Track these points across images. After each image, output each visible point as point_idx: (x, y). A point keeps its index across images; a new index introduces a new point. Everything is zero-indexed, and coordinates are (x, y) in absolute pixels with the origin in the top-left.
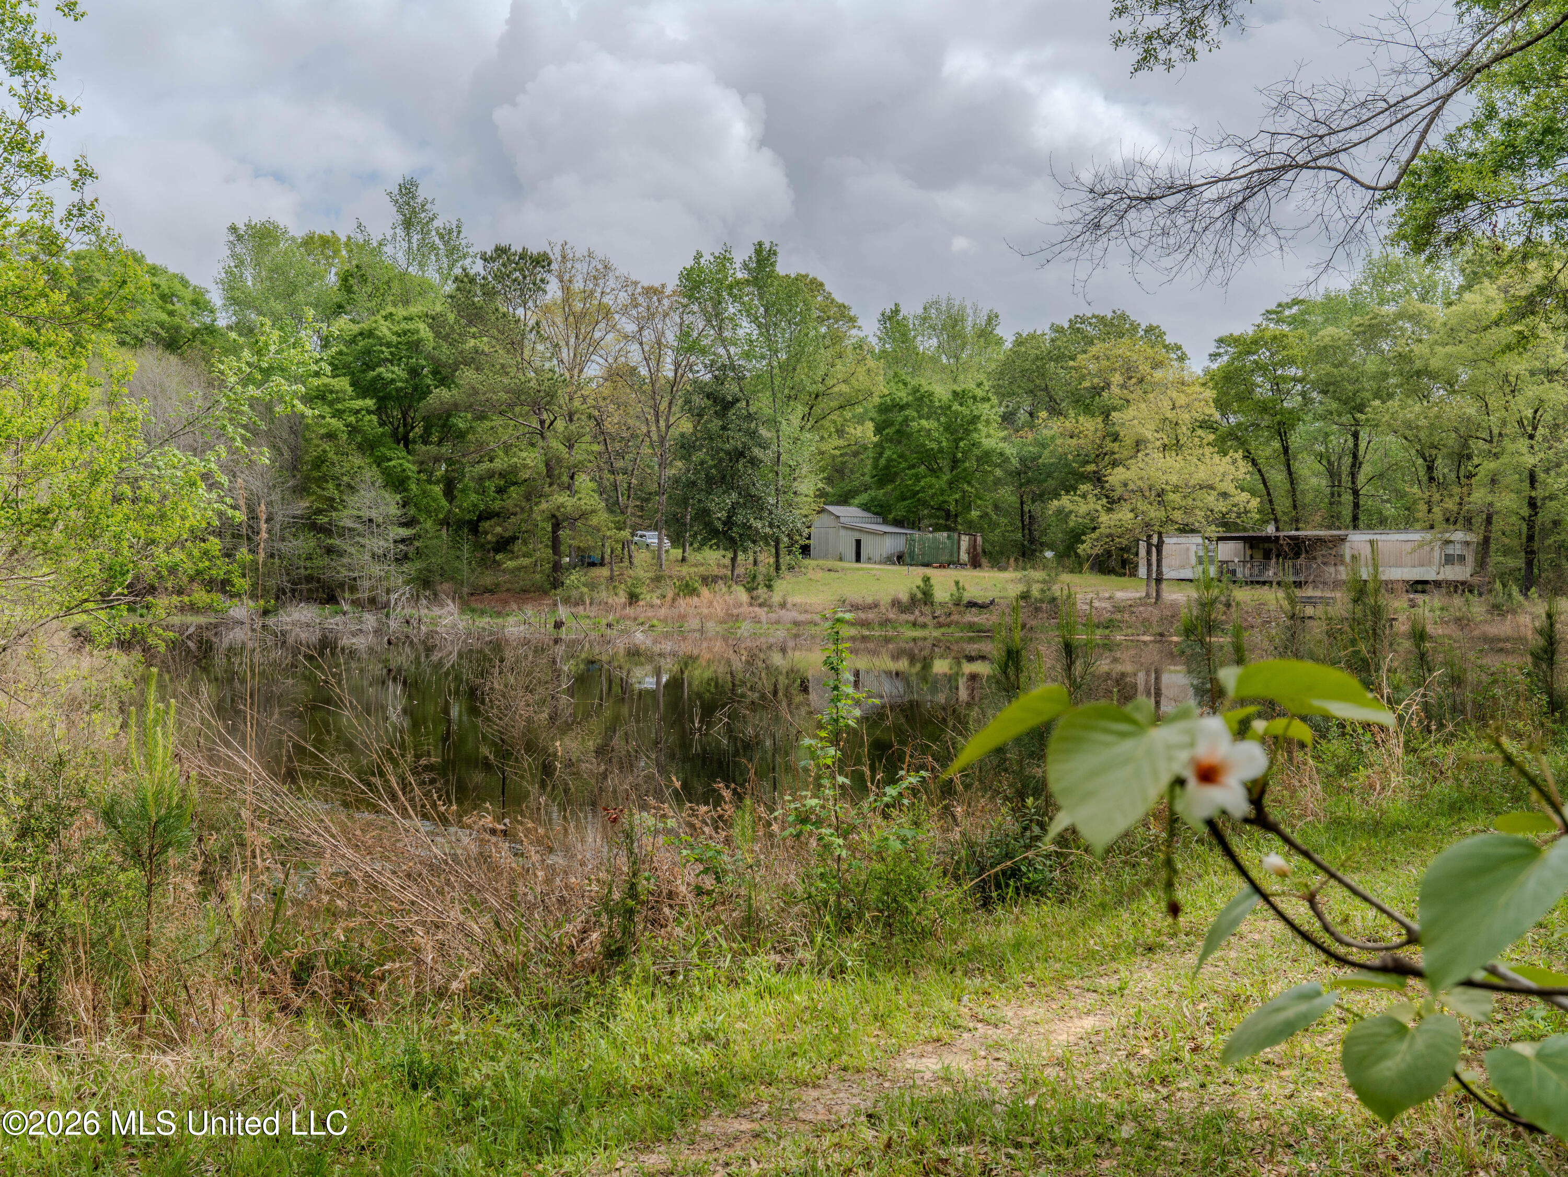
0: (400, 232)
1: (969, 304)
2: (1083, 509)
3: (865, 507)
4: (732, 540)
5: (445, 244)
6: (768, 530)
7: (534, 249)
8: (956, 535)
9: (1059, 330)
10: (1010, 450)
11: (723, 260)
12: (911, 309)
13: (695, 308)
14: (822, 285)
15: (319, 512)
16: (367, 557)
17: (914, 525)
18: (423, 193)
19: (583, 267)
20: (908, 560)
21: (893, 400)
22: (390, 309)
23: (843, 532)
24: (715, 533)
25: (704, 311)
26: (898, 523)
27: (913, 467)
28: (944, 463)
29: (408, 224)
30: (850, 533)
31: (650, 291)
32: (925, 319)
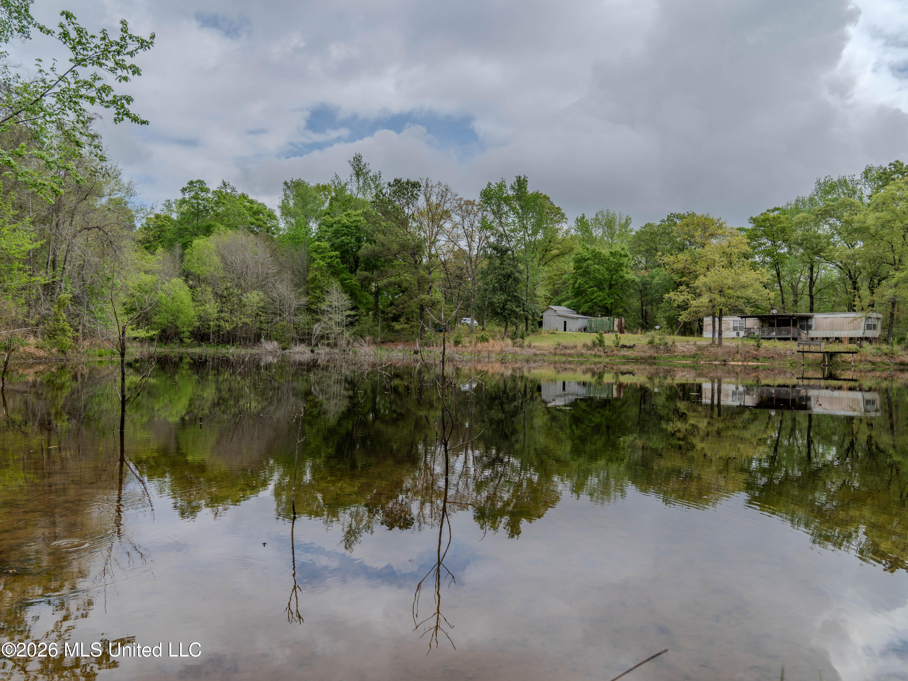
0: (354, 178)
1: (617, 212)
2: (682, 298)
3: (569, 307)
4: (505, 317)
5: (374, 183)
6: (522, 312)
7: (412, 180)
8: (612, 318)
9: (663, 221)
10: (637, 280)
11: (501, 186)
12: (590, 216)
13: (489, 209)
14: (549, 198)
15: (312, 303)
16: (333, 323)
17: (592, 314)
18: (364, 160)
19: (436, 190)
20: (589, 330)
21: (582, 256)
22: (349, 211)
23: (558, 318)
24: (496, 314)
25: (492, 210)
26: (584, 314)
27: (592, 287)
28: (606, 286)
29: (358, 175)
30: (561, 318)
31: (468, 203)
32: (596, 220)
